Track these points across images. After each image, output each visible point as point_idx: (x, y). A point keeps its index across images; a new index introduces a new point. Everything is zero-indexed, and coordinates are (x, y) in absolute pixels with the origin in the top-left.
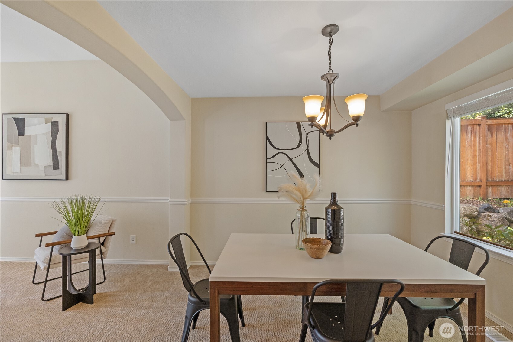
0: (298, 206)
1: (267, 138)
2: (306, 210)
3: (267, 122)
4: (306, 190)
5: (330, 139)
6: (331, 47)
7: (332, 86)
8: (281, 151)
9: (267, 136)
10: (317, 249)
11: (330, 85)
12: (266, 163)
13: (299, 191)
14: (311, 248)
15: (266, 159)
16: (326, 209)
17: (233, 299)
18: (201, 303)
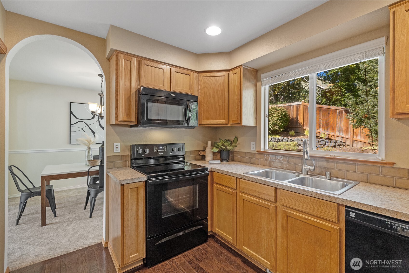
0: (87, 147)
1: (71, 112)
2: (91, 149)
3: (71, 103)
4: (91, 140)
5: (102, 119)
6: (102, 82)
7: (103, 98)
8: (81, 121)
9: (71, 111)
10: (93, 162)
11: (102, 98)
12: (70, 127)
13: (87, 141)
14: (91, 162)
15: (70, 125)
16: (100, 148)
17: (51, 189)
18: (31, 194)
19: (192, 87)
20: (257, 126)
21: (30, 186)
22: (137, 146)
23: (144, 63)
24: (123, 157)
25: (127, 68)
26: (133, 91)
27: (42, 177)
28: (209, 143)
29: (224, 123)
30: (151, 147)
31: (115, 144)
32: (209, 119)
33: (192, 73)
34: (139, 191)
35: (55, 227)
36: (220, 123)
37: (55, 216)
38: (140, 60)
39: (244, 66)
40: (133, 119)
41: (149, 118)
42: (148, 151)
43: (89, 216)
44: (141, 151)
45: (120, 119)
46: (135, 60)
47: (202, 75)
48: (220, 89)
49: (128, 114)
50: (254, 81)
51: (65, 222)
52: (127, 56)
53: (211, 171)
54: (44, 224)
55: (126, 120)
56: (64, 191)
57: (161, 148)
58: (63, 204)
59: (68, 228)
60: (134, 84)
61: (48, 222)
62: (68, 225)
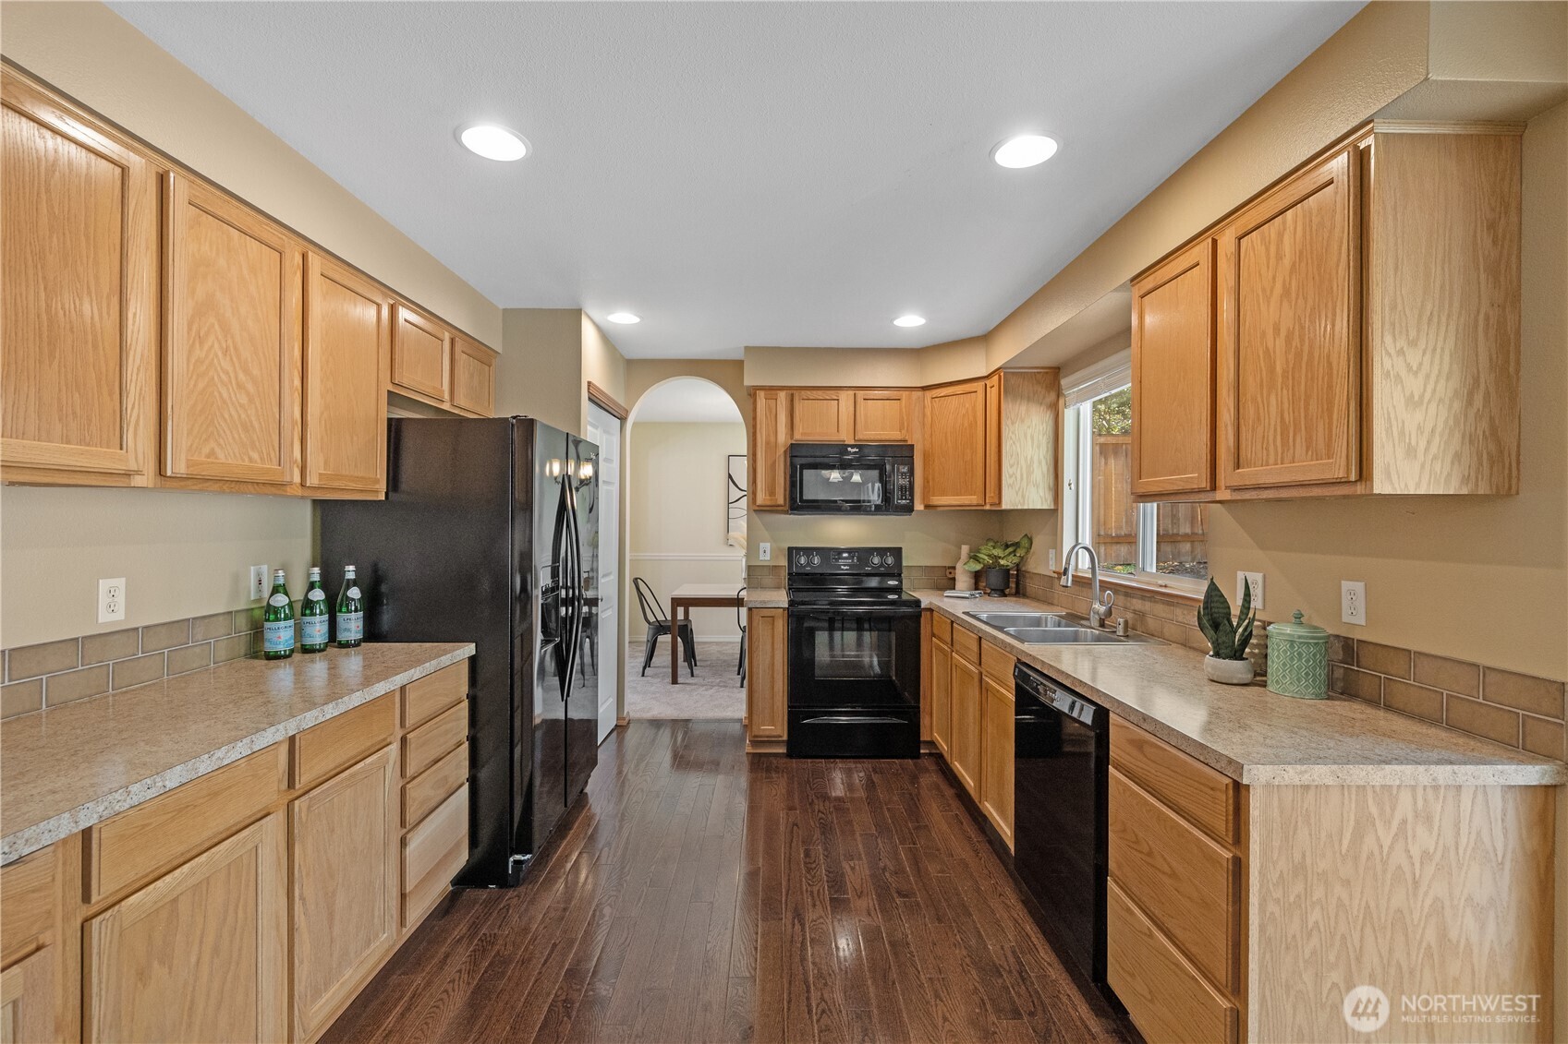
3: (729, 456)
8: (746, 494)
12: (729, 508)
15: (728, 503)
17: (686, 625)
18: (660, 628)
19: (905, 424)
20: (1057, 509)
21: (661, 618)
22: (798, 549)
23: (800, 396)
24: (774, 569)
25: (771, 412)
26: (781, 450)
27: (673, 600)
28: (965, 549)
29: (975, 502)
30: (824, 552)
31: (762, 545)
32: (943, 493)
33: (904, 394)
34: (775, 624)
35: (688, 688)
36: (967, 502)
37: (692, 676)
38: (793, 392)
39: (1005, 368)
40: (781, 501)
41: (804, 498)
42: (816, 560)
43: (739, 685)
44: (803, 560)
45: (759, 501)
46: (782, 395)
47: (929, 394)
48: (966, 424)
49: (772, 493)
50: (1053, 396)
51: (703, 686)
52: (769, 392)
53: (931, 610)
54: (675, 681)
55: (768, 503)
56: (717, 643)
57: (845, 555)
58: (709, 663)
59: (704, 693)
60: (783, 438)
61: (680, 680)
62: (706, 690)
